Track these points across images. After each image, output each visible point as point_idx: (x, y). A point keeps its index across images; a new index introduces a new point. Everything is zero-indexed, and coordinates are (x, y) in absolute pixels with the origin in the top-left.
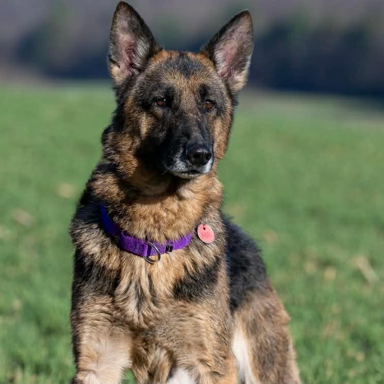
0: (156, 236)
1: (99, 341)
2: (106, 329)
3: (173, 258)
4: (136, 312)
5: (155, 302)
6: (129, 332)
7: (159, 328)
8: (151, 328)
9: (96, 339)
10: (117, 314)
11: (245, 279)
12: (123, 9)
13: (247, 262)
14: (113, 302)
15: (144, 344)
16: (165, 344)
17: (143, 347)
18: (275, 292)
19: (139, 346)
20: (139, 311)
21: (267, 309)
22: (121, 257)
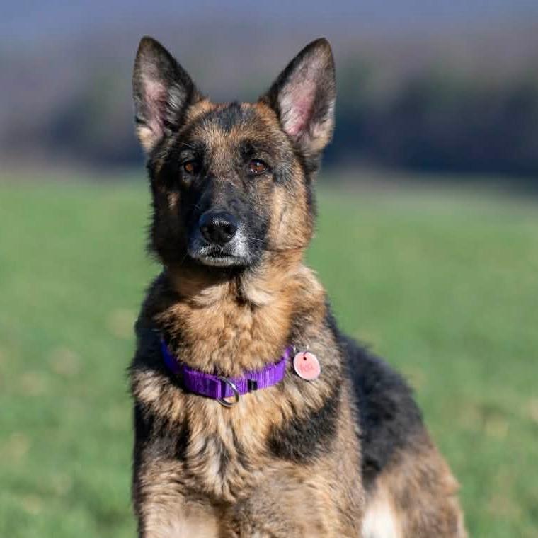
0: (227, 365)
1: (170, 524)
2: (178, 506)
3: (261, 399)
4: (219, 480)
5: (244, 464)
6: (210, 508)
7: (255, 501)
8: (243, 501)
9: (166, 523)
10: (190, 483)
11: (391, 431)
12: (148, 46)
13: (393, 406)
14: (185, 467)
15: (235, 525)
16: (267, 526)
17: (234, 529)
18: (436, 448)
19: (228, 528)
20: (222, 477)
21: (424, 474)
22: (186, 400)
